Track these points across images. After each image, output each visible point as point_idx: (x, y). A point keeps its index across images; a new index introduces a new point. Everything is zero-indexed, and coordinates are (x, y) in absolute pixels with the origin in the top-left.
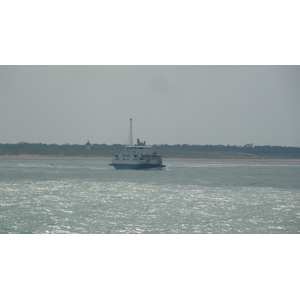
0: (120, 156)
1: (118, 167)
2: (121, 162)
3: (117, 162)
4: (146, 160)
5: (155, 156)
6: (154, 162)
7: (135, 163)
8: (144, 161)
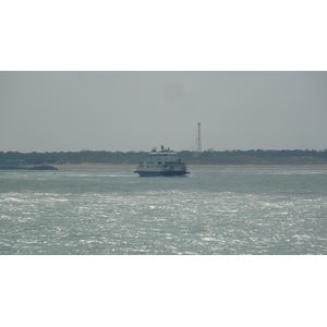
0: (145, 163)
1: (143, 174)
2: (145, 169)
3: (142, 169)
4: (170, 167)
5: (179, 163)
6: (177, 169)
7: (159, 170)
8: (168, 168)
